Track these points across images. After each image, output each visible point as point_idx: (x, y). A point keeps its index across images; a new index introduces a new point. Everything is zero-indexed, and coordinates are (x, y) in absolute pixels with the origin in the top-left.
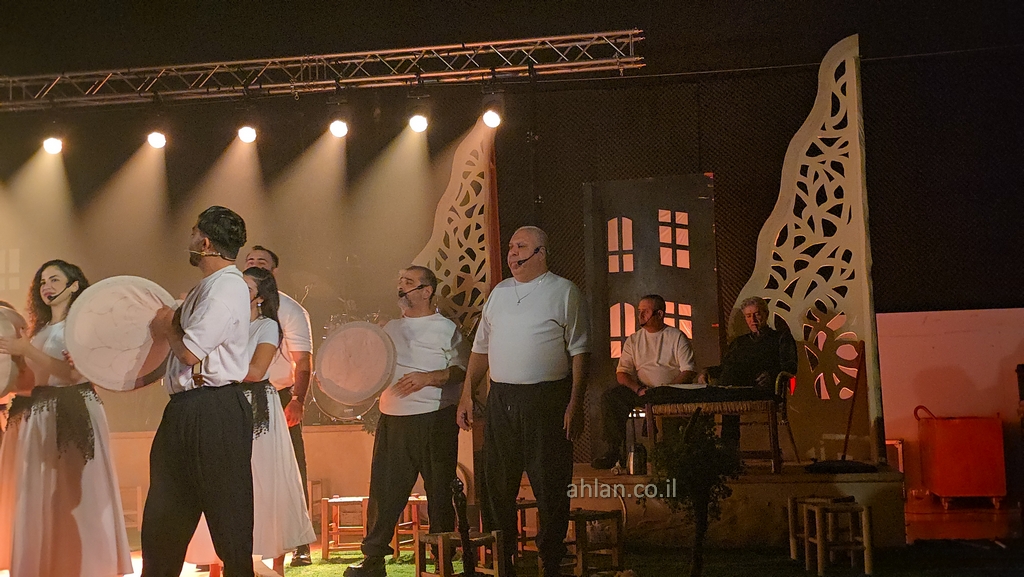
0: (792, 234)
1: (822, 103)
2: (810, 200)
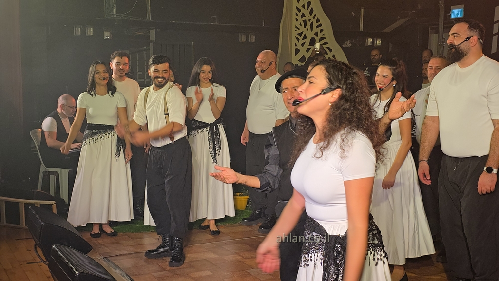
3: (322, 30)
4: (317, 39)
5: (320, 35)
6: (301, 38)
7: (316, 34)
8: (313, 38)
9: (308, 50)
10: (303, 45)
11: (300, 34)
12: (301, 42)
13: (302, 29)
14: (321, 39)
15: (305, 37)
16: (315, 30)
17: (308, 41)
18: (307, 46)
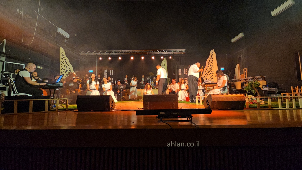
0: (207, 69)
1: (210, 56)
2: (209, 66)
3: (70, 68)
4: (68, 70)
5: (69, 70)
6: (63, 69)
7: (68, 69)
8: (67, 70)
9: (65, 73)
10: (63, 71)
11: (63, 68)
12: (63, 70)
13: (63, 67)
14: (69, 71)
15: (64, 69)
16: (67, 68)
17: (65, 71)
18: (65, 72)
